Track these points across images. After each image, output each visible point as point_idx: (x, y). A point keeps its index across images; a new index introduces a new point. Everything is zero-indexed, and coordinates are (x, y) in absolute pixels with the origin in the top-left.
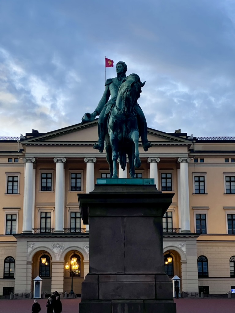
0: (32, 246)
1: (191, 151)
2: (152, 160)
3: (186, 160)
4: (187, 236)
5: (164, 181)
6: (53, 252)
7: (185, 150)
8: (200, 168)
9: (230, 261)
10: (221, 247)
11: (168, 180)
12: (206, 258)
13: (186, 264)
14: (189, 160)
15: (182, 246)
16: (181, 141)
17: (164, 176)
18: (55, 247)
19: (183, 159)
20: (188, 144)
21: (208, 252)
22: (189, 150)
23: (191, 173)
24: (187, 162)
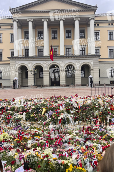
0: (18, 63)
2: (76, 19)
4: (94, 57)
5: (81, 33)
6: (28, 66)
7: (93, 13)
12: (99, 69)
13: (93, 70)
15: (91, 62)
16: (91, 8)
18: (29, 63)
19: (92, 18)
24: (94, 20)
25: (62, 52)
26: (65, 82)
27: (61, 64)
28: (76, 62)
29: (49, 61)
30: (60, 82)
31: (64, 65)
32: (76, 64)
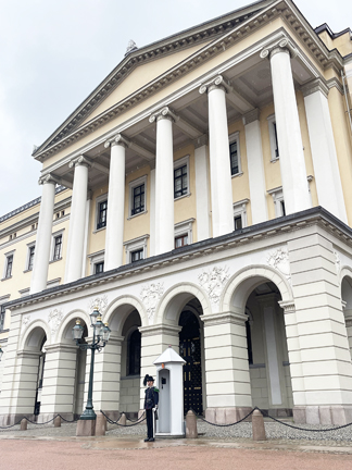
0: (26, 321)
6: (49, 328)
13: (295, 311)
15: (278, 261)
16: (258, 12)
19: (270, 47)
27: (146, 302)
28: (205, 277)
29: (106, 294)
31: (157, 300)
32: (206, 286)
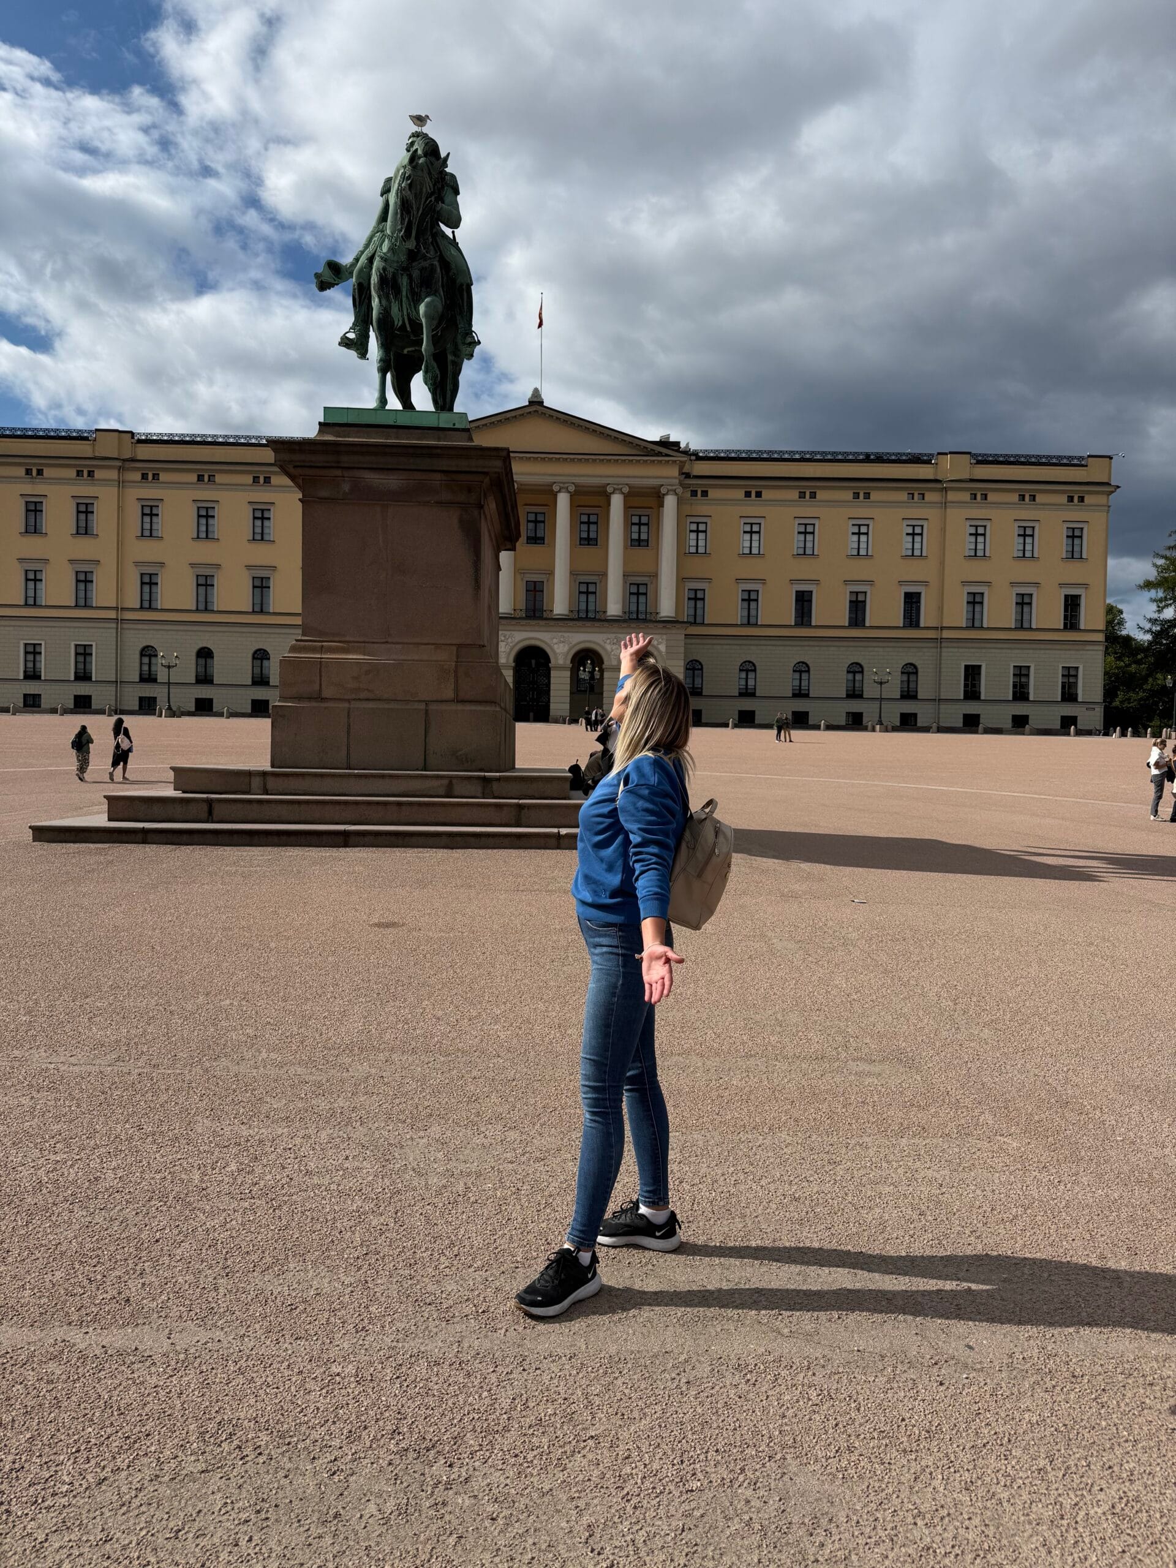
1: (688, 476)
2: (615, 489)
3: (675, 491)
4: (669, 625)
5: (635, 528)
7: (674, 472)
8: (701, 507)
9: (740, 670)
10: (728, 647)
11: (642, 527)
12: (700, 664)
14: (680, 490)
15: (659, 643)
16: (667, 455)
17: (635, 520)
19: (670, 488)
20: (681, 462)
21: (703, 653)
22: (681, 473)
23: (681, 517)
24: (676, 494)
25: (560, 602)
26: (567, 706)
27: (556, 647)
28: (608, 641)
29: (513, 633)
30: (552, 706)
31: (566, 648)
32: (608, 647)
